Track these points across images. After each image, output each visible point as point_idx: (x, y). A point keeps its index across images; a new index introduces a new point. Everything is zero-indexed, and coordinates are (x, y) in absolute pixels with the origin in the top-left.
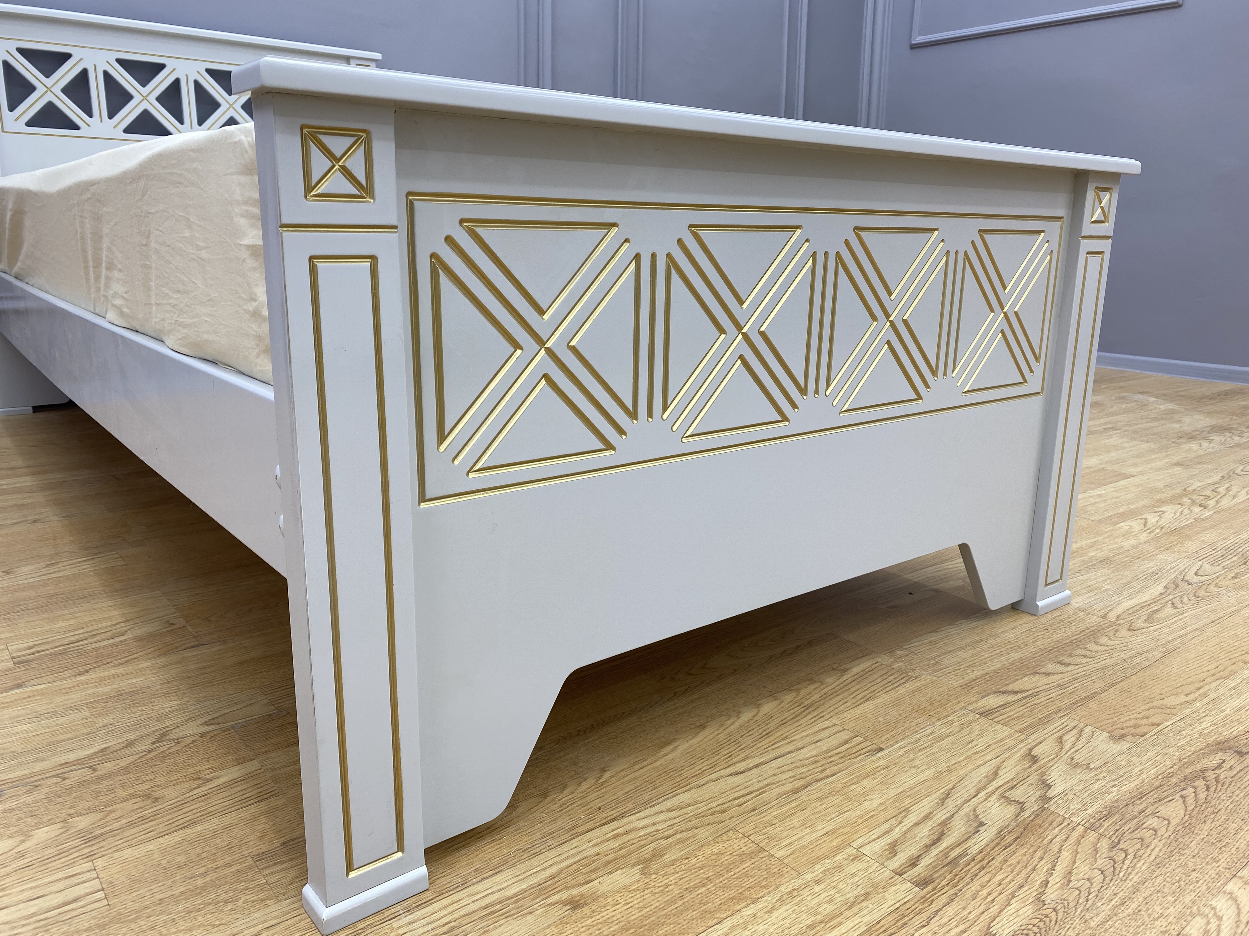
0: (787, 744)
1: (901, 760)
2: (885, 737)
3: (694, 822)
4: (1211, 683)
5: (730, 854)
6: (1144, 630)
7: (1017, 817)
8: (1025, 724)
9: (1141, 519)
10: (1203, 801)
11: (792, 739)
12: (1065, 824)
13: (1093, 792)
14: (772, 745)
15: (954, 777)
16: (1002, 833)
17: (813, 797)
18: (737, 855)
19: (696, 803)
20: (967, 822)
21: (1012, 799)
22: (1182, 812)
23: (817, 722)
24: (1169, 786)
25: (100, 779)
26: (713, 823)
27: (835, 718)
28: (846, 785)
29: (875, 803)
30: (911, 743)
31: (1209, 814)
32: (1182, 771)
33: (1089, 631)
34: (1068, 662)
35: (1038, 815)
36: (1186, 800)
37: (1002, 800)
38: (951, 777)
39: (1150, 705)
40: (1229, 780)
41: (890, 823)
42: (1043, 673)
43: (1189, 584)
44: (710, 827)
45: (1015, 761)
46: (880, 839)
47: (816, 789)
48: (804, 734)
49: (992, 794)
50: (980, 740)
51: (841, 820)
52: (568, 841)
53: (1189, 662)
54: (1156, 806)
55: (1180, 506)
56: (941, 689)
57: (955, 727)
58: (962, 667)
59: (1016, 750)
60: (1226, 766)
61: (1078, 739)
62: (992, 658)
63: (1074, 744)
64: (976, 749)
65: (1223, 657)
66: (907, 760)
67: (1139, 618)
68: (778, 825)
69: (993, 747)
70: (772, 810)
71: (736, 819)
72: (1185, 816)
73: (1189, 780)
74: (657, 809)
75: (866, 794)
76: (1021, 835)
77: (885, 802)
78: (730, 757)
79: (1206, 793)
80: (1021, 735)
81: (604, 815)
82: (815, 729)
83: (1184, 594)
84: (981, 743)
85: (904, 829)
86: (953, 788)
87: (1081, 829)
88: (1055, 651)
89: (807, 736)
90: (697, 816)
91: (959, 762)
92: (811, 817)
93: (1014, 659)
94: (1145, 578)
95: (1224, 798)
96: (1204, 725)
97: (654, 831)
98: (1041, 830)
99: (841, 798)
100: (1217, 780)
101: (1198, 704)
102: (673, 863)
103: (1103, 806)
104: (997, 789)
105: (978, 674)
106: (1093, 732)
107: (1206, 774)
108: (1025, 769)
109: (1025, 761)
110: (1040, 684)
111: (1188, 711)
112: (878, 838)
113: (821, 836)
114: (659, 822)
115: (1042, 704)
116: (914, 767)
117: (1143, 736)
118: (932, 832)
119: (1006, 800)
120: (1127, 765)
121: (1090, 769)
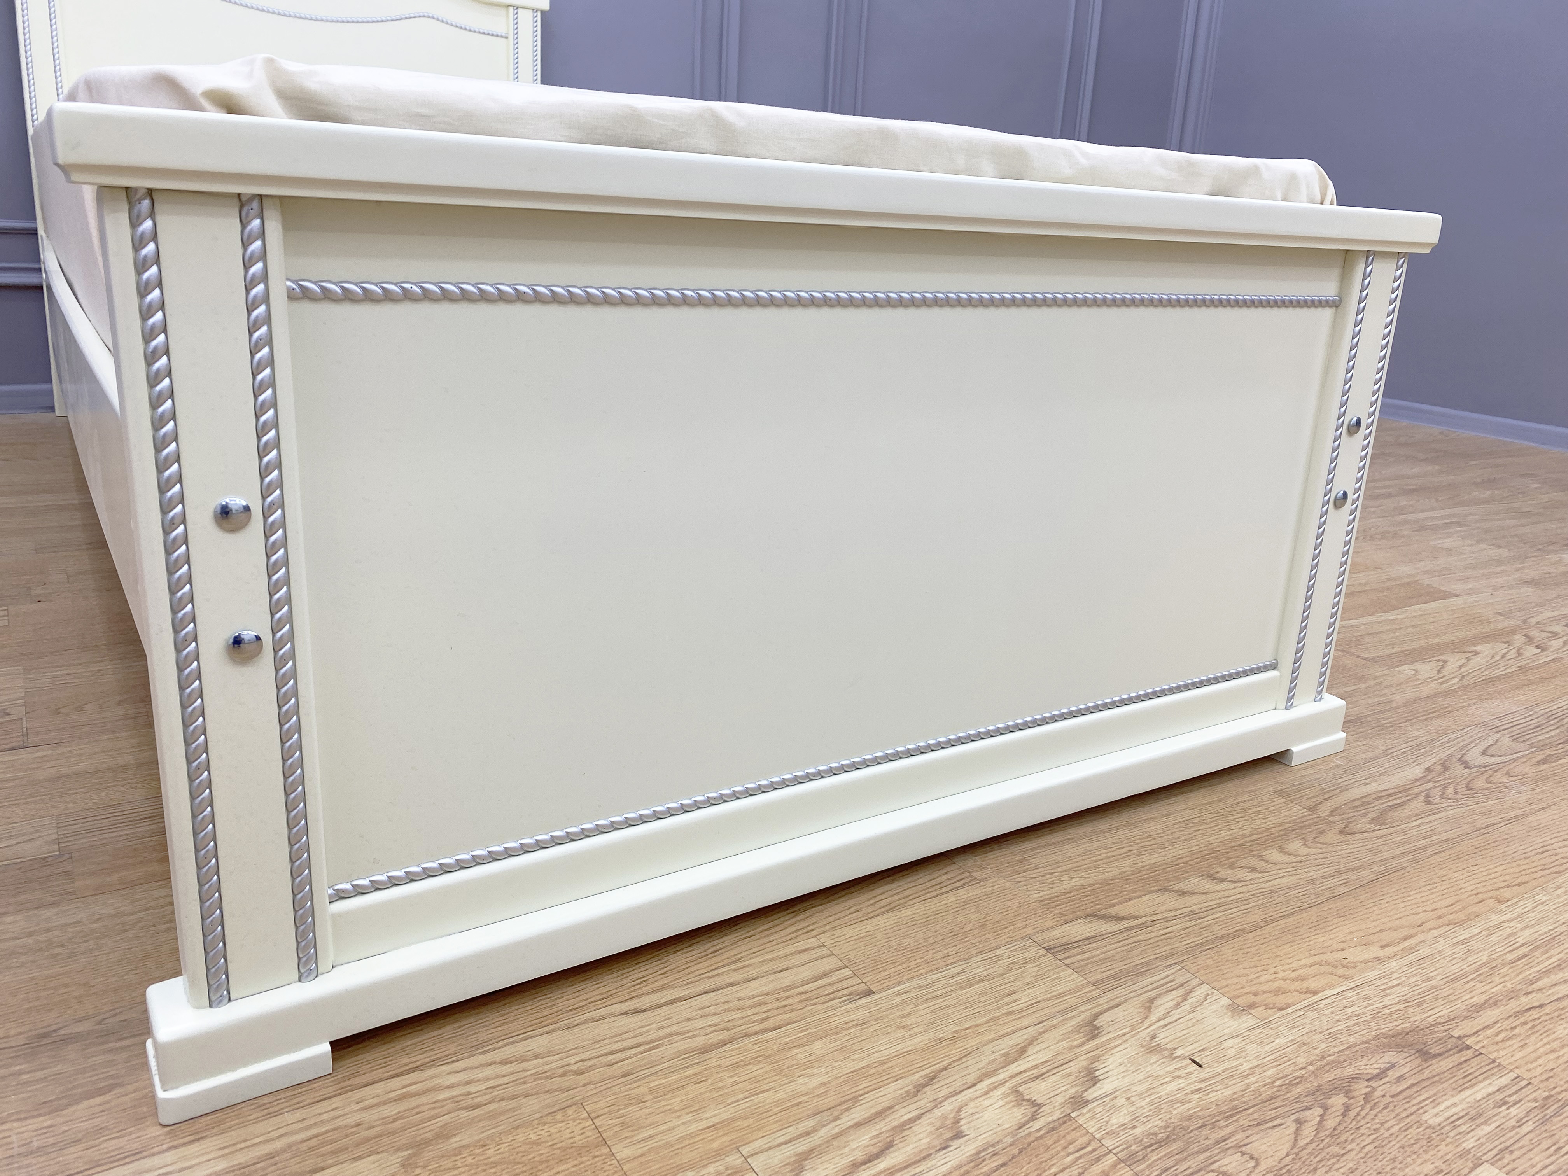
0: (735, 970)
1: (891, 1014)
2: (885, 974)
3: (528, 1085)
4: (1430, 929)
5: (552, 1145)
6: (1365, 834)
7: (1020, 1128)
8: (1109, 973)
9: (1438, 661)
10: (1327, 1133)
11: (747, 963)
12: (1089, 1149)
13: (1159, 1097)
14: (716, 969)
15: (955, 1051)
16: (983, 1154)
17: (727, 1062)
18: (559, 1148)
19: (550, 1053)
20: (937, 1129)
21: (1027, 1097)
22: (1285, 1148)
23: (798, 940)
24: (1285, 1100)
26: (556, 1090)
27: (828, 934)
28: (786, 1048)
29: (815, 1082)
30: (920, 987)
31: (1328, 1157)
32: (1316, 1077)
33: (1281, 828)
34: (1224, 877)
35: (1053, 1129)
36: (1303, 1127)
37: (1012, 1097)
38: (951, 1050)
39: (1317, 958)
40: (1388, 1099)
41: (818, 1118)
42: (1177, 891)
43: (1466, 767)
44: (548, 1095)
45: (1063, 1032)
46: (790, 1144)
47: (739, 1048)
48: (769, 956)
49: (1001, 1084)
50: (1027, 992)
51: (746, 1105)
52: (329, 1098)
53: (1411, 893)
54: (1249, 1132)
55: (1506, 645)
56: (1009, 904)
57: (999, 968)
58: (1059, 869)
59: (1072, 1014)
60: (1392, 1075)
61: (1178, 1005)
62: (1112, 859)
63: (1168, 1013)
64: (1015, 1007)
65: (1469, 888)
66: (900, 1013)
67: (1365, 815)
68: (647, 1104)
69: (1043, 1004)
70: (653, 1078)
71: (593, 1086)
72: (1287, 1155)
73: (1320, 1095)
74: (488, 1057)
75: (808, 1065)
76: (1010, 1160)
77: (829, 1082)
78: (641, 983)
79: (1338, 1119)
80: (1094, 990)
81: (406, 1061)
82: (791, 949)
83: (1451, 783)
84: (1024, 999)
85: (836, 1130)
86: (945, 1069)
87: (1111, 1159)
88: (1212, 858)
89: (771, 960)
90: (536, 1076)
91: (976, 1026)
92: (707, 1095)
93: (1144, 864)
94: (1404, 753)
95: (1365, 1132)
96: (1387, 1001)
97: (461, 1095)
98: (1046, 1156)
99: (768, 1068)
100: (1367, 1097)
101: (1394, 964)
102: (458, 1151)
103: (1164, 1124)
104: (1012, 1077)
105: (1077, 883)
106: (1208, 995)
107: (1355, 1086)
108: (1073, 1047)
109: (1079, 1033)
110: (1163, 908)
111: (1372, 975)
112: (786, 1143)
113: (702, 1130)
114: (479, 1080)
115: (1151, 941)
116: (903, 1027)
117: (1283, 1009)
118: (873, 1142)
119: (1019, 1097)
120: (1235, 1057)
121: (1172, 1057)
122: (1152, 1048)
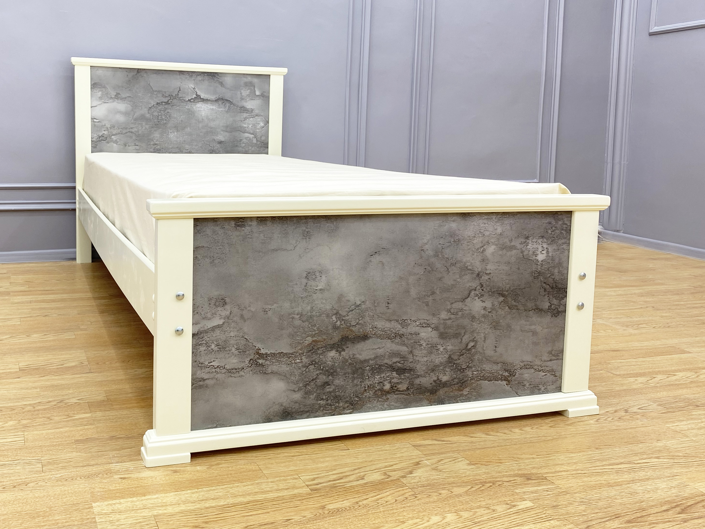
1: (354, 454)
7: (382, 480)
8: (431, 452)
9: (652, 377)
10: (480, 490)
12: (401, 485)
13: (430, 478)
15: (371, 463)
20: (357, 477)
21: (388, 474)
22: (463, 491)
24: (472, 483)
29: (324, 465)
30: (365, 450)
31: (476, 494)
32: (486, 479)
34: (491, 434)
35: (392, 481)
36: (473, 488)
37: (383, 474)
39: (510, 456)
40: (507, 486)
41: (323, 472)
45: (407, 463)
46: (312, 475)
49: (381, 471)
51: (302, 467)
54: (454, 487)
55: (694, 373)
57: (394, 448)
59: (412, 460)
60: (513, 482)
61: (450, 461)
63: (446, 463)
75: (323, 462)
76: (375, 485)
84: (399, 455)
85: (326, 475)
86: (365, 467)
87: (406, 488)
92: (291, 464)
95: (493, 491)
96: (526, 467)
98: (387, 485)
100: (500, 485)
103: (428, 483)
104: (385, 470)
106: (462, 460)
107: (497, 482)
108: (408, 466)
109: (412, 464)
111: (527, 461)
113: (288, 471)
115: (452, 447)
116: (355, 457)
117: (487, 465)
118: (337, 477)
120: (461, 474)
121: (440, 472)
122: (435, 469)
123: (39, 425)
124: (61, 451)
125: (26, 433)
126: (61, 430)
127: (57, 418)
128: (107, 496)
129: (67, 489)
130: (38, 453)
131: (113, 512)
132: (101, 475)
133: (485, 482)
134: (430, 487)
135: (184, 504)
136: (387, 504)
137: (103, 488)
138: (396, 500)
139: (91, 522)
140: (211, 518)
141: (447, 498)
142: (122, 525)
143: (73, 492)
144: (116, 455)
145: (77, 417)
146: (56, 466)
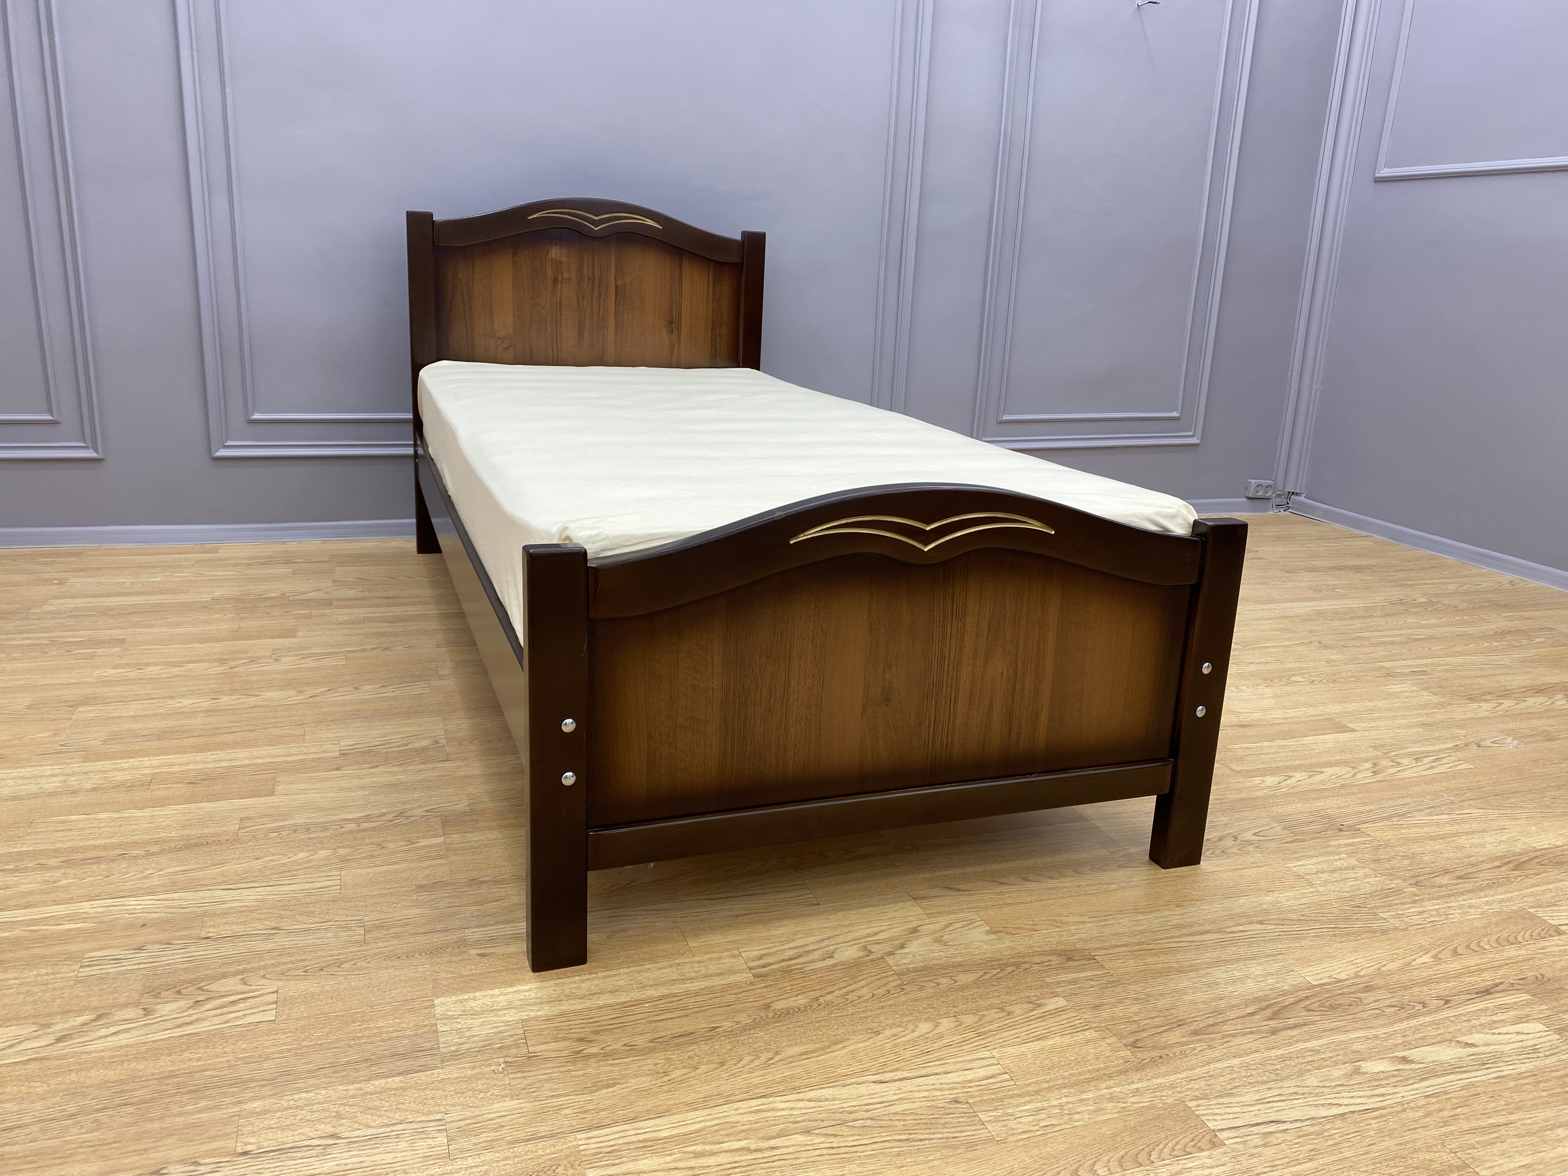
1: (824, 914)
3: (660, 919)
5: (665, 939)
7: (859, 958)
8: (937, 911)
9: (1287, 776)
10: (997, 978)
11: (767, 888)
12: (885, 968)
13: (928, 957)
16: (838, 964)
17: (743, 921)
19: (671, 910)
20: (823, 954)
21: (868, 949)
22: (972, 980)
24: (986, 965)
25: (360, 831)
26: (670, 922)
27: (810, 881)
28: (770, 920)
29: (779, 933)
30: (845, 905)
31: (989, 985)
32: (1008, 959)
34: (1031, 879)
35: (873, 960)
36: (986, 975)
37: (861, 948)
38: (843, 930)
39: (1050, 918)
40: (1035, 971)
41: (775, 944)
42: (999, 882)
45: (900, 929)
46: (759, 951)
47: (749, 917)
49: (859, 944)
50: (892, 913)
51: (747, 937)
54: (959, 973)
55: (1350, 769)
57: (886, 902)
58: (943, 866)
59: (910, 923)
60: (1046, 964)
61: (963, 927)
62: (976, 865)
63: (956, 929)
66: (829, 915)
68: (706, 931)
69: (896, 918)
70: (711, 923)
71: (685, 923)
73: (1004, 966)
74: (645, 908)
75: (778, 927)
76: (849, 967)
77: (785, 934)
78: (716, 890)
79: (1006, 974)
80: (926, 916)
81: (612, 905)
82: (790, 885)
84: (889, 915)
85: (779, 949)
86: (837, 936)
87: (893, 972)
88: (1031, 870)
89: (778, 888)
90: (663, 917)
91: (861, 923)
92: (731, 931)
93: (991, 869)
96: (1070, 938)
98: (865, 968)
99: (759, 926)
100: (1026, 969)
101: (1090, 925)
103: (924, 965)
104: (866, 941)
105: (948, 873)
106: (981, 925)
107: (1024, 965)
108: (901, 935)
109: (907, 931)
110: (986, 889)
115: (969, 901)
117: (1014, 935)
118: (795, 954)
119: (865, 948)
120: (974, 949)
121: (945, 945)
122: (938, 941)
123: (365, 858)
124: (394, 905)
125: (343, 873)
126: (397, 866)
127: (392, 846)
128: (456, 986)
129: (398, 974)
130: (360, 909)
131: (464, 1014)
132: (451, 948)
133: (1006, 965)
134: (926, 972)
135: (567, 1001)
136: (860, 1000)
137: (452, 973)
138: (873, 995)
139: (429, 1031)
140: (603, 1025)
141: (947, 991)
142: (474, 1036)
143: (407, 979)
144: (475, 914)
145: (424, 842)
146: (385, 932)
